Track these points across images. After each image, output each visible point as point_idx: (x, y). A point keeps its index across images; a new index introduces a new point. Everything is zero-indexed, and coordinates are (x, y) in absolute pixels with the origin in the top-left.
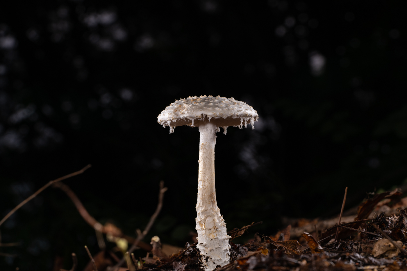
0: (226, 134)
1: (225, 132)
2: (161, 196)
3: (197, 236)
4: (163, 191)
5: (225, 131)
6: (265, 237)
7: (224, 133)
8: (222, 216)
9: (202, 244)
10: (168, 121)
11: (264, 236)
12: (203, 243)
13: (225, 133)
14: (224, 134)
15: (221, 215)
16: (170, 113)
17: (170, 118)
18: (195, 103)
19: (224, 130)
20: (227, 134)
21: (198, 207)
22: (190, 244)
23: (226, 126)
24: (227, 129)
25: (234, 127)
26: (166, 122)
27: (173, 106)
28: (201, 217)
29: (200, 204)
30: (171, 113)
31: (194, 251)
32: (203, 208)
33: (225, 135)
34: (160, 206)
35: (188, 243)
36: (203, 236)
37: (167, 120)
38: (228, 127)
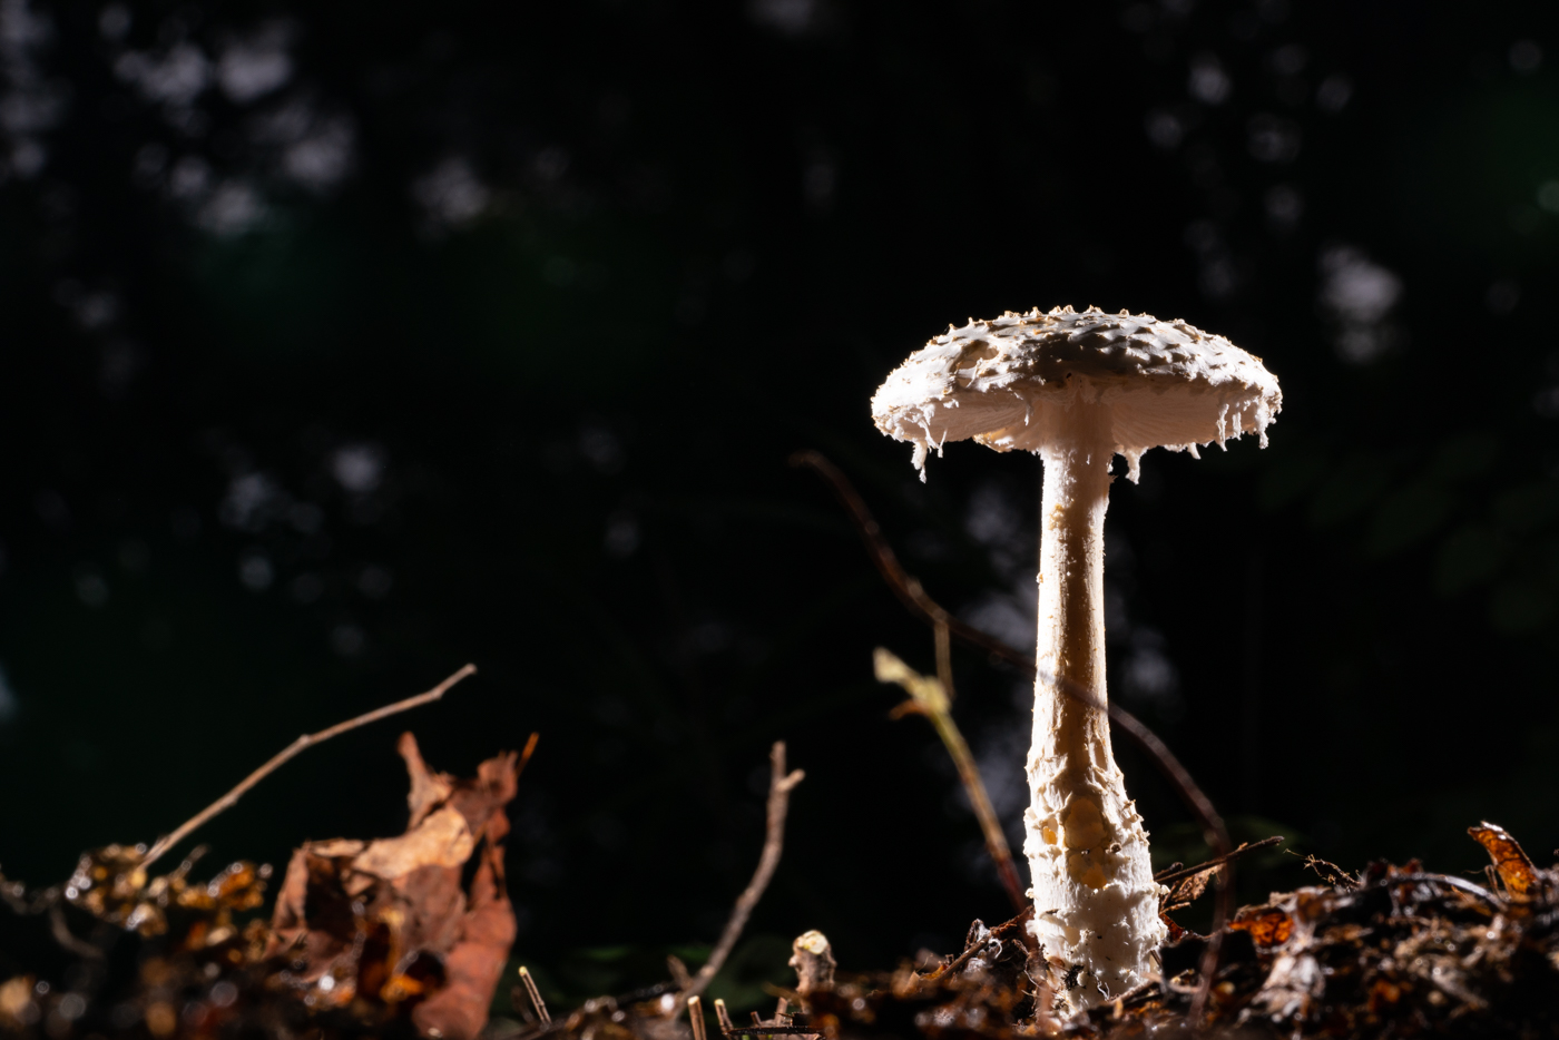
0: (1136, 482)
1: (1132, 471)
2: (777, 810)
3: (1032, 886)
4: (783, 784)
5: (1134, 469)
6: (1316, 864)
7: (1128, 476)
8: (1133, 803)
9: (1051, 913)
10: (922, 409)
11: (1313, 861)
12: (1056, 911)
13: (1134, 475)
14: (1130, 483)
15: (1130, 798)
16: (936, 371)
17: (933, 393)
18: (1038, 333)
19: (1129, 465)
20: (1140, 480)
21: (1037, 763)
22: (987, 927)
23: (1139, 445)
24: (1143, 461)
25: (1173, 453)
26: (914, 410)
27: (945, 346)
28: (1051, 805)
29: (1043, 752)
30: (939, 374)
31: (1009, 950)
32: (1058, 765)
33: (1132, 483)
34: (771, 853)
35: (979, 921)
36: (1059, 881)
37: (921, 401)
38: (1144, 451)
